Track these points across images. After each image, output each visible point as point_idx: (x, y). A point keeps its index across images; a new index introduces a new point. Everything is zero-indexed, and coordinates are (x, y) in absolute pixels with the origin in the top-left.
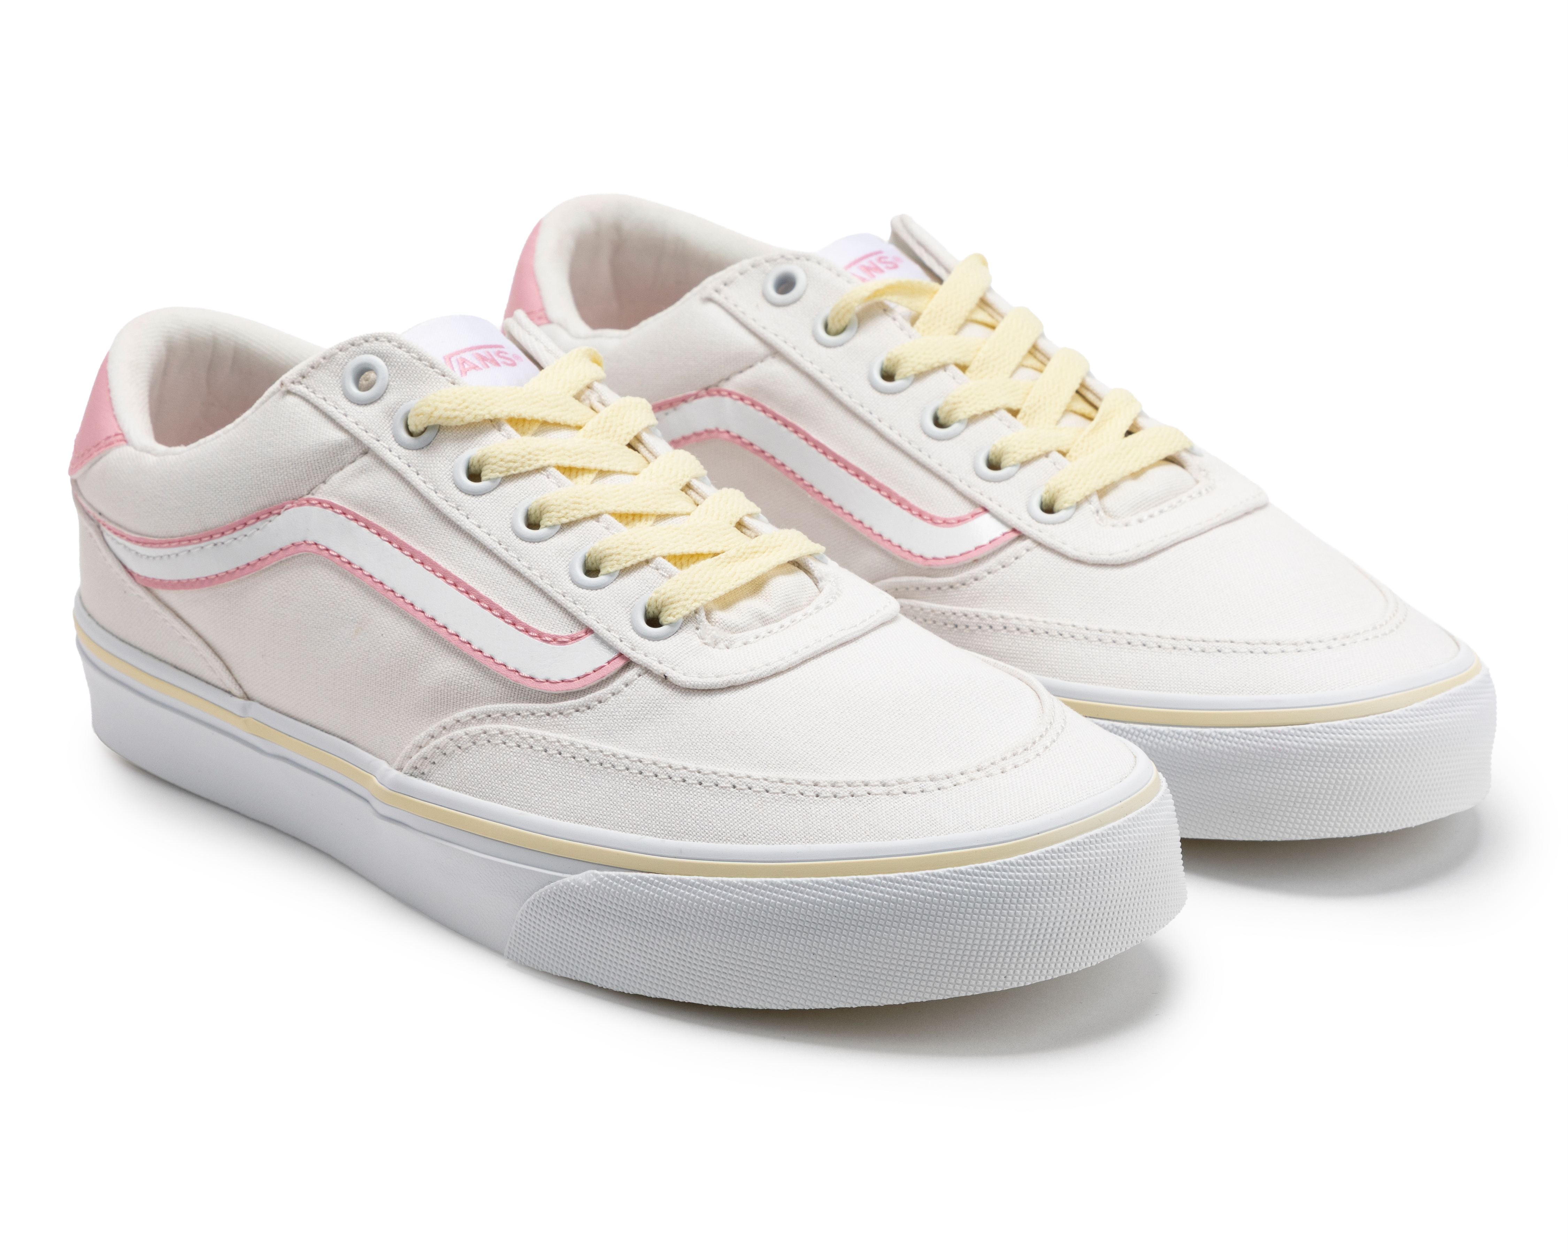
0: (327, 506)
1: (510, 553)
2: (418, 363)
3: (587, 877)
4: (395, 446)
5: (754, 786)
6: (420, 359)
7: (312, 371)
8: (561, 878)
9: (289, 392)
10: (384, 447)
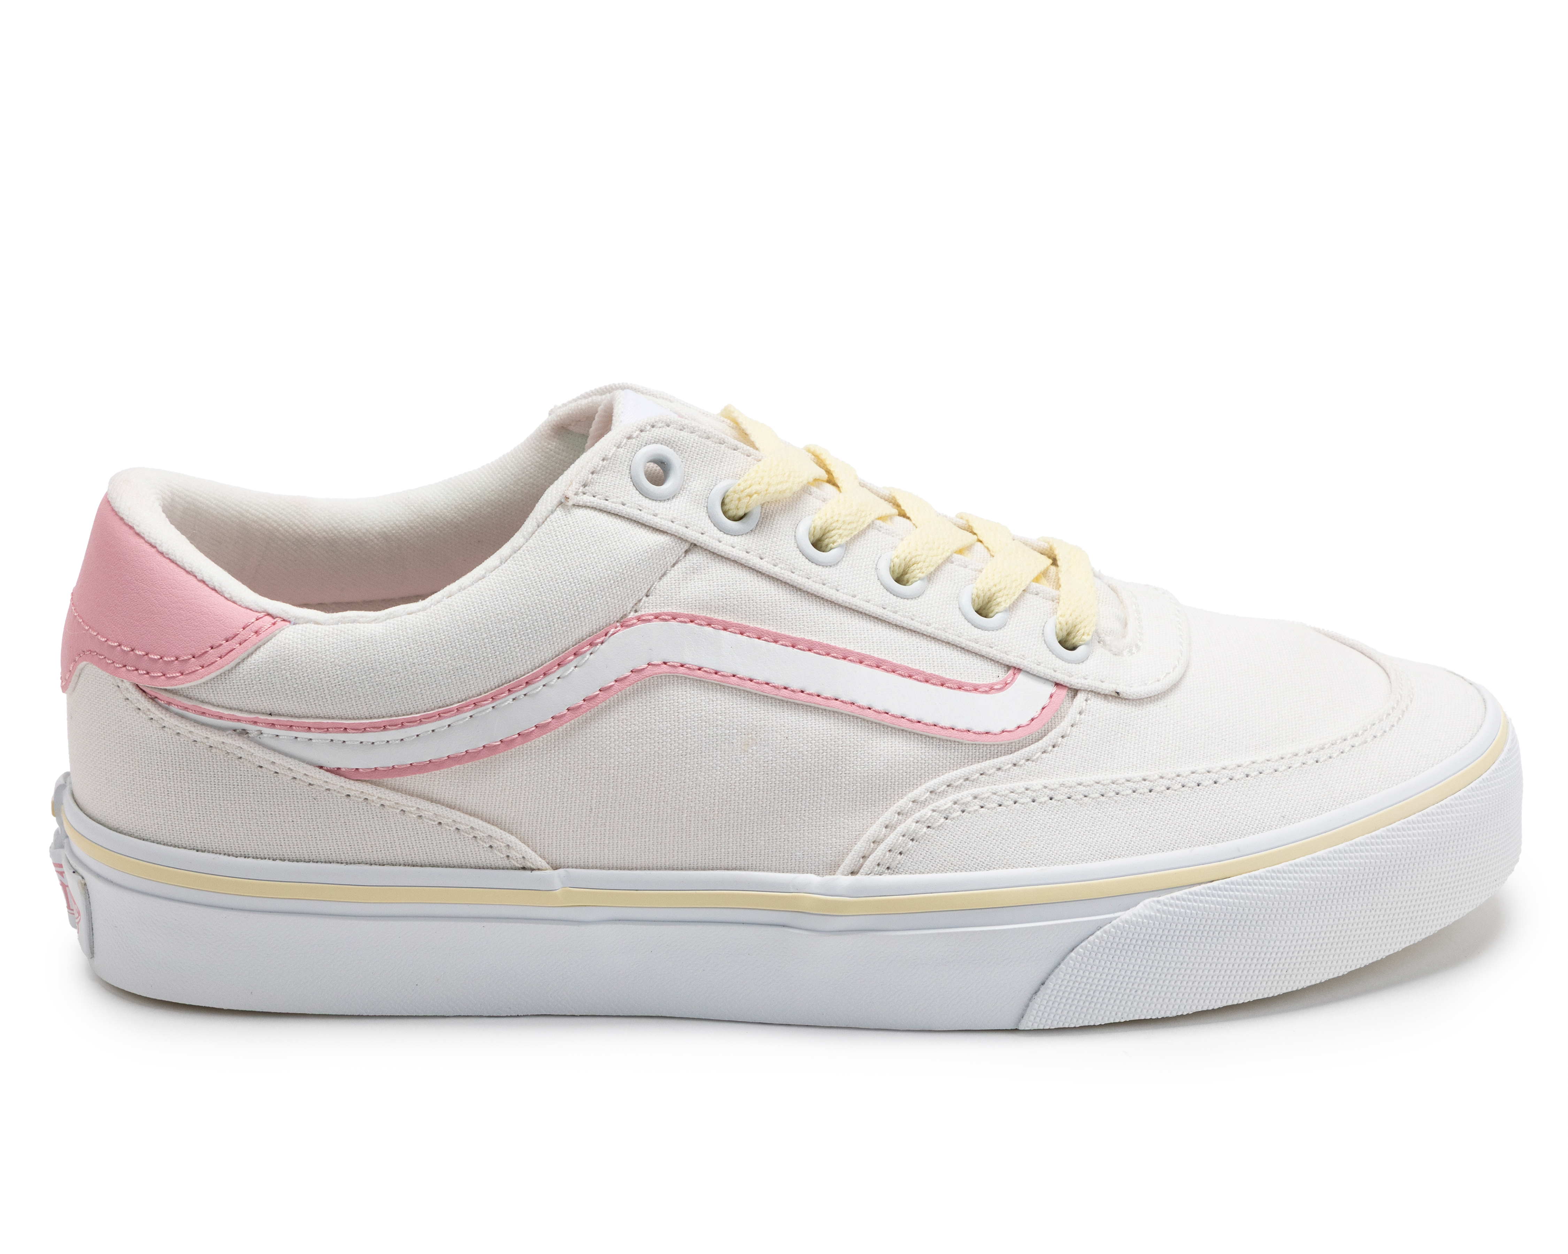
0: (670, 617)
3: (1145, 907)
4: (721, 536)
5: (1264, 768)
7: (593, 477)
8: (1115, 918)
9: (575, 506)
10: (711, 538)
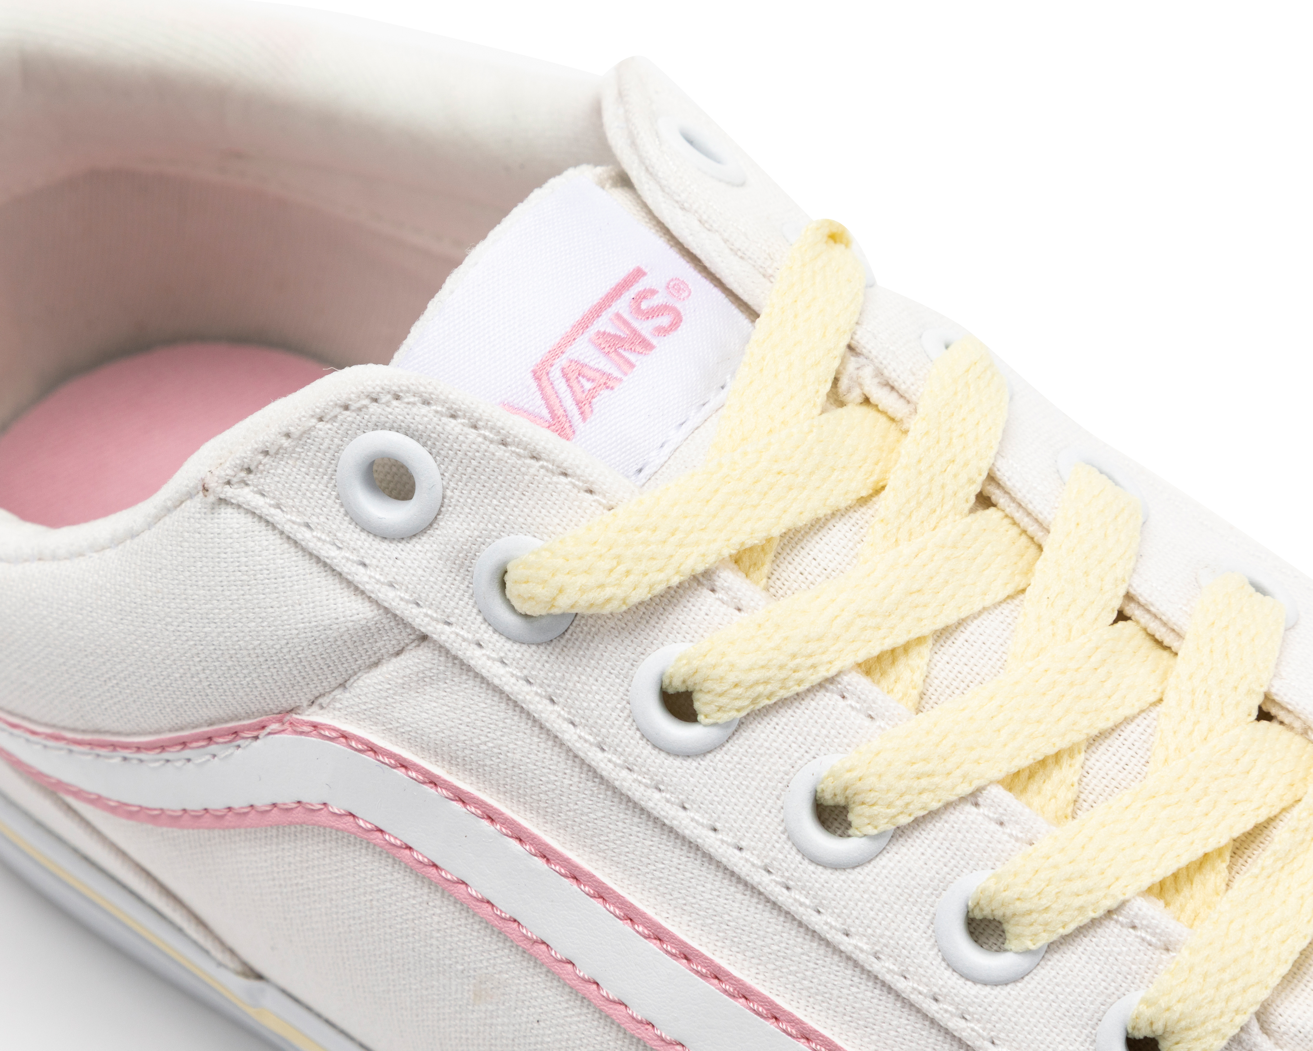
0: (360, 745)
1: (795, 894)
2: (501, 452)
4: (487, 635)
6: (504, 443)
7: (266, 460)
9: (223, 501)
10: (464, 640)
